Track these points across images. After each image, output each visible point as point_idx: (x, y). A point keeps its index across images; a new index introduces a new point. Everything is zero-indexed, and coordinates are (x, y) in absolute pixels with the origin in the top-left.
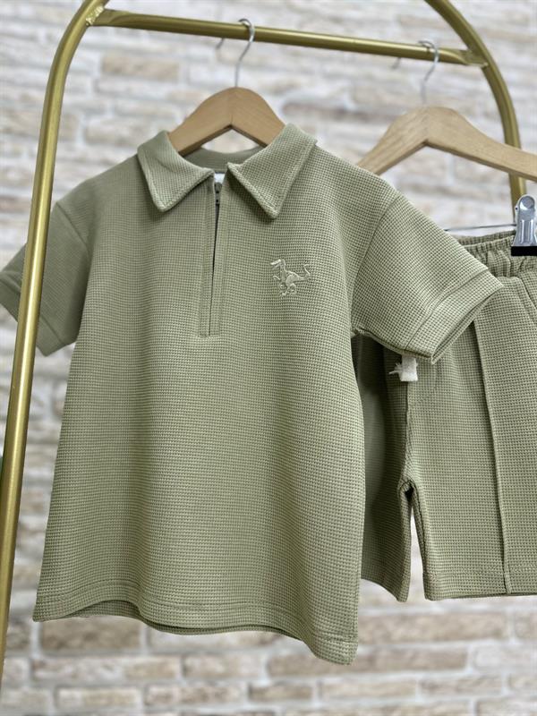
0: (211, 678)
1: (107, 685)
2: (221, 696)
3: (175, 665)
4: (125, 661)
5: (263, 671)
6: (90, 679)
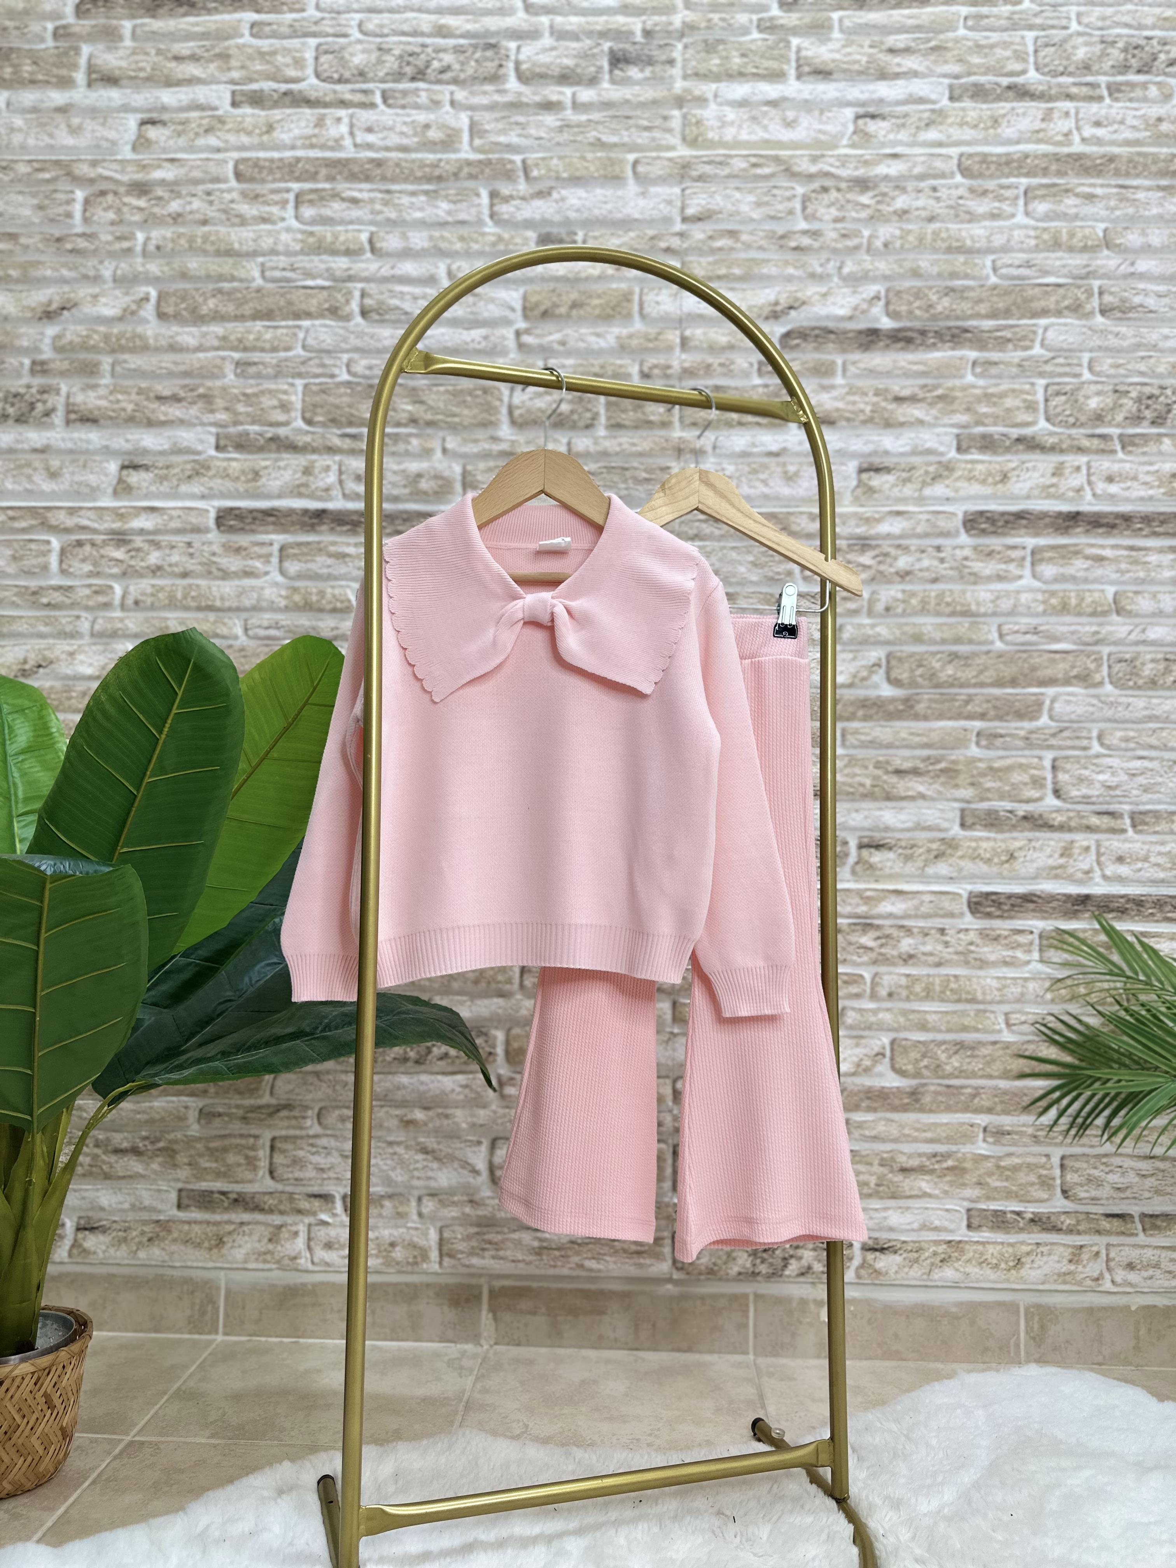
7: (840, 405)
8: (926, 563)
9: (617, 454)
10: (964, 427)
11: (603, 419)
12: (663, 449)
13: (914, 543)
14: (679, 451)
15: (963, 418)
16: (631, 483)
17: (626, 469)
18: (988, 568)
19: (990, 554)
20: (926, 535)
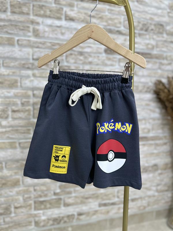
0: (42, 191)
1: (11, 196)
2: (46, 196)
3: (32, 189)
4: (16, 189)
5: (58, 188)
6: (6, 195)
7: (75, 15)
8: (96, 60)
9: (14, 21)
10: (105, 26)
11: (9, 10)
12: (28, 21)
13: (93, 55)
14: (32, 22)
15: (105, 24)
16: (18, 30)
17: (16, 26)
18: (109, 63)
19: (109, 59)
20: (95, 53)
